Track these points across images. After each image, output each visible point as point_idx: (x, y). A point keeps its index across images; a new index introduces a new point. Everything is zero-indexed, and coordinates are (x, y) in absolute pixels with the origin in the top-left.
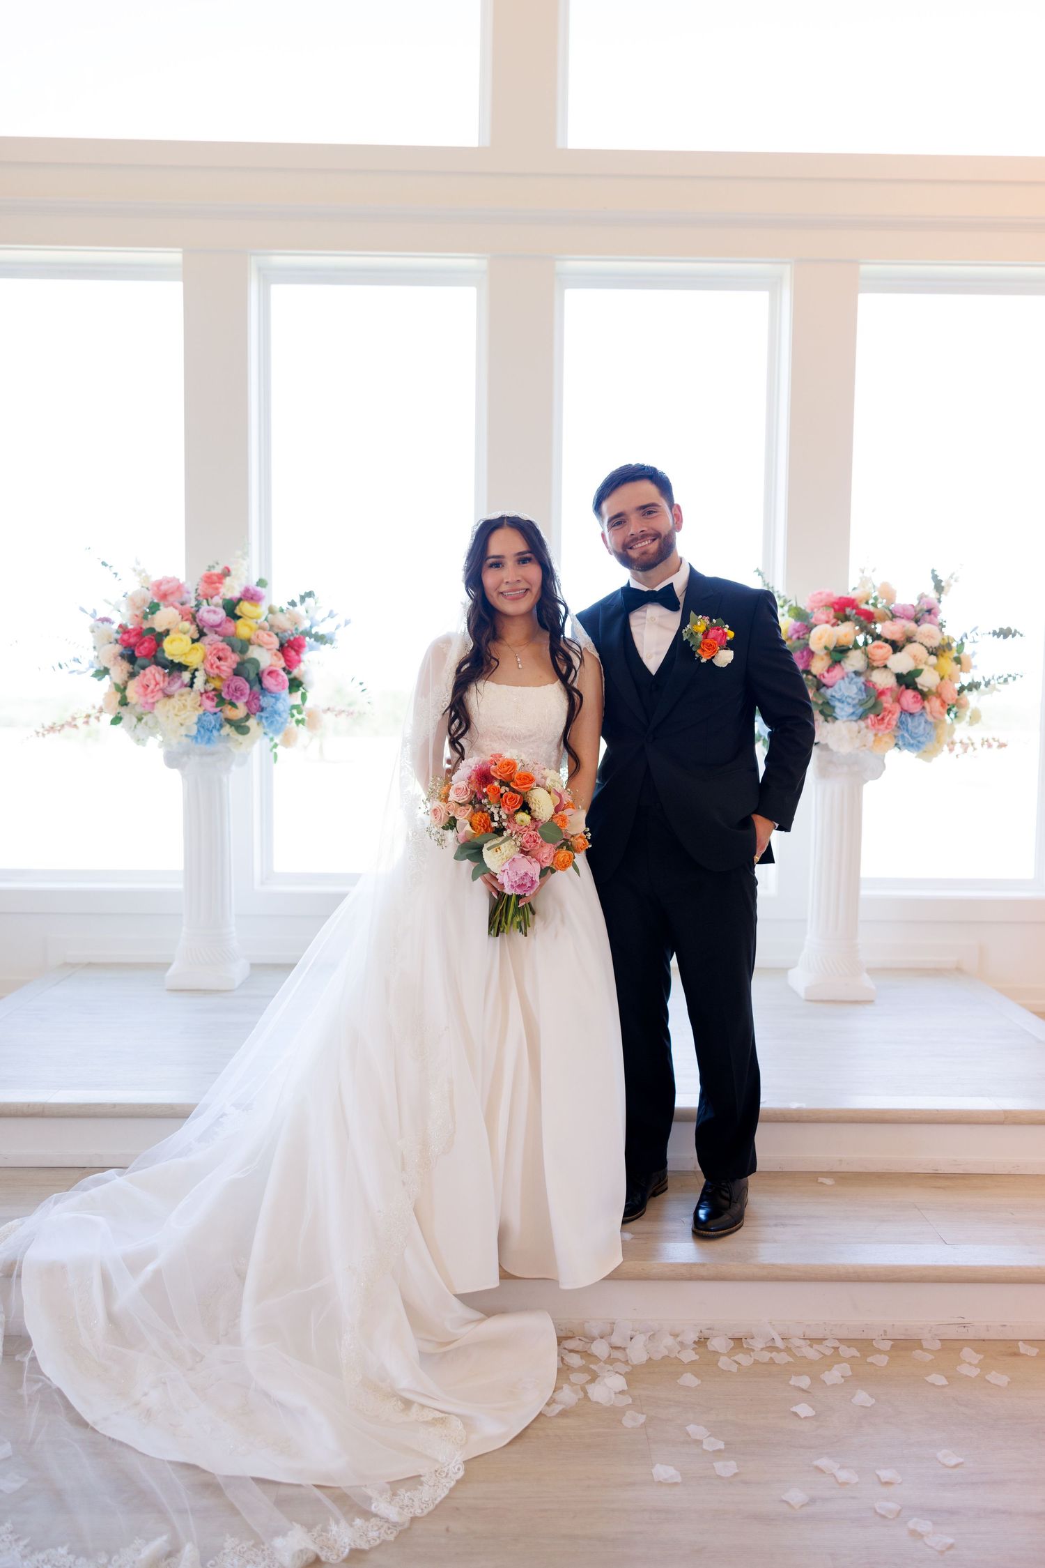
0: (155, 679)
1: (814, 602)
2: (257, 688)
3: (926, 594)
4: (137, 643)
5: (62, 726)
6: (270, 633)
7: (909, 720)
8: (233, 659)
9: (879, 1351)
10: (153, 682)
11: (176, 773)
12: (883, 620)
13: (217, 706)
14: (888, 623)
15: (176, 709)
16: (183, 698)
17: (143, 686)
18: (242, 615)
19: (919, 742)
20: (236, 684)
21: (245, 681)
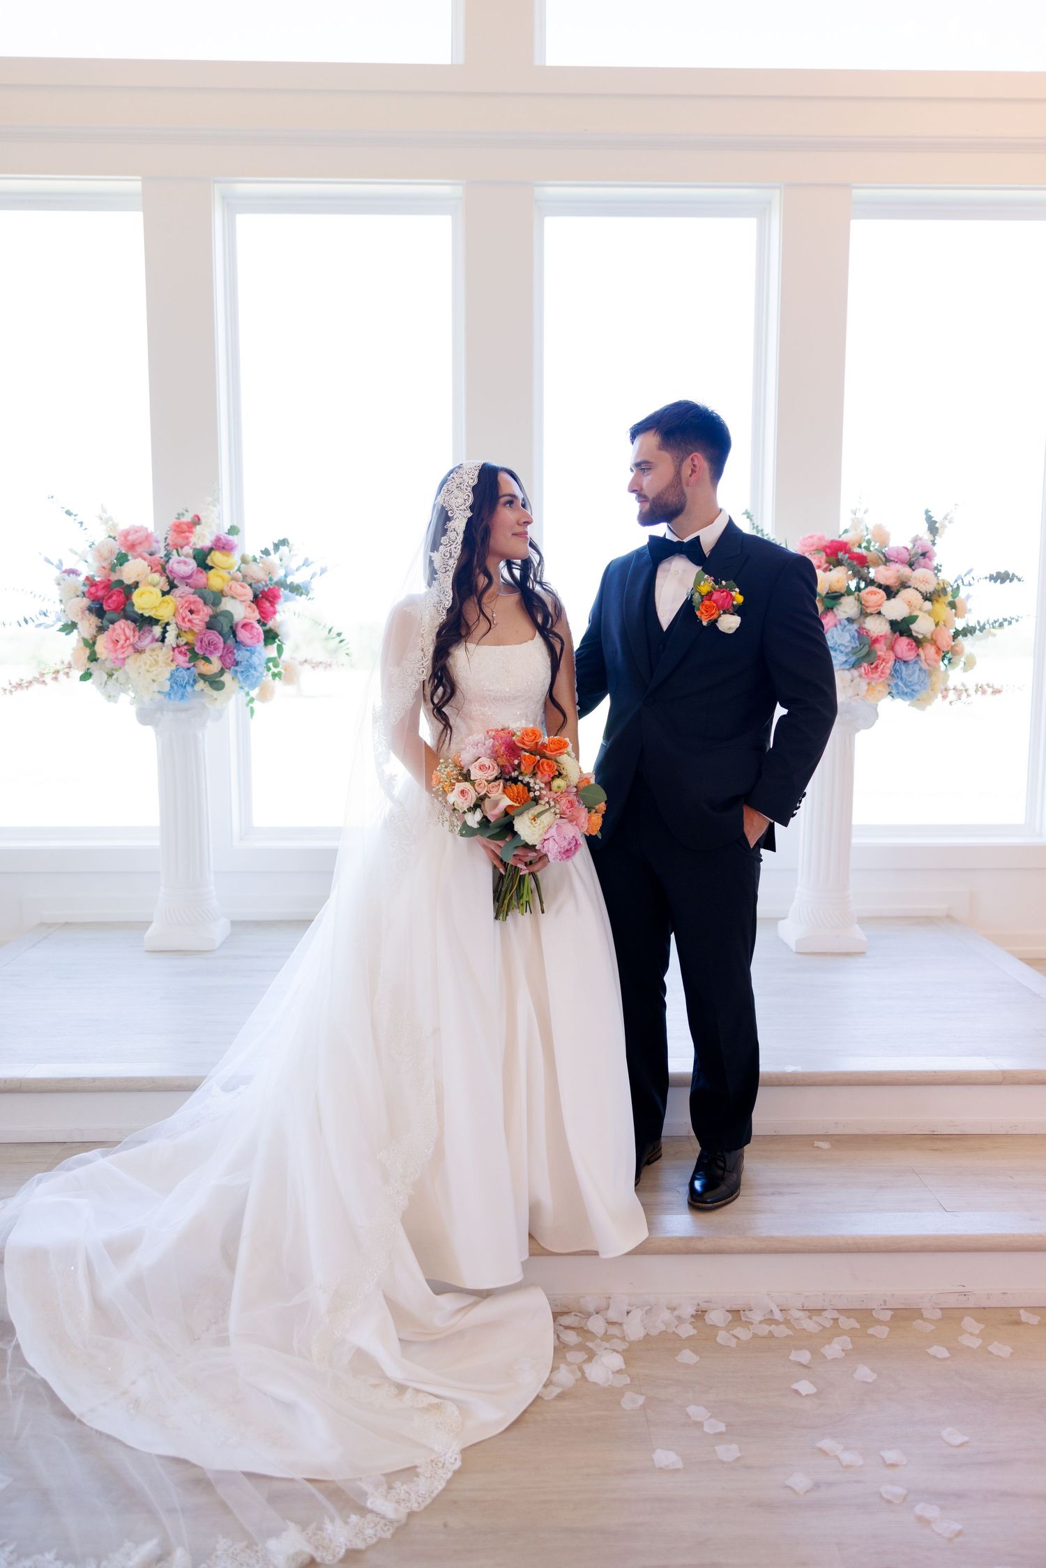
0: (125, 635)
1: (805, 545)
2: (231, 642)
3: (921, 536)
4: (106, 595)
5: (31, 682)
6: (243, 584)
7: (903, 668)
8: (206, 612)
9: (879, 1322)
10: (123, 637)
11: (149, 730)
12: (876, 564)
13: (189, 662)
14: (882, 568)
15: (148, 664)
16: (155, 653)
17: (113, 642)
18: (214, 566)
19: (913, 690)
20: (209, 638)
21: (219, 635)
